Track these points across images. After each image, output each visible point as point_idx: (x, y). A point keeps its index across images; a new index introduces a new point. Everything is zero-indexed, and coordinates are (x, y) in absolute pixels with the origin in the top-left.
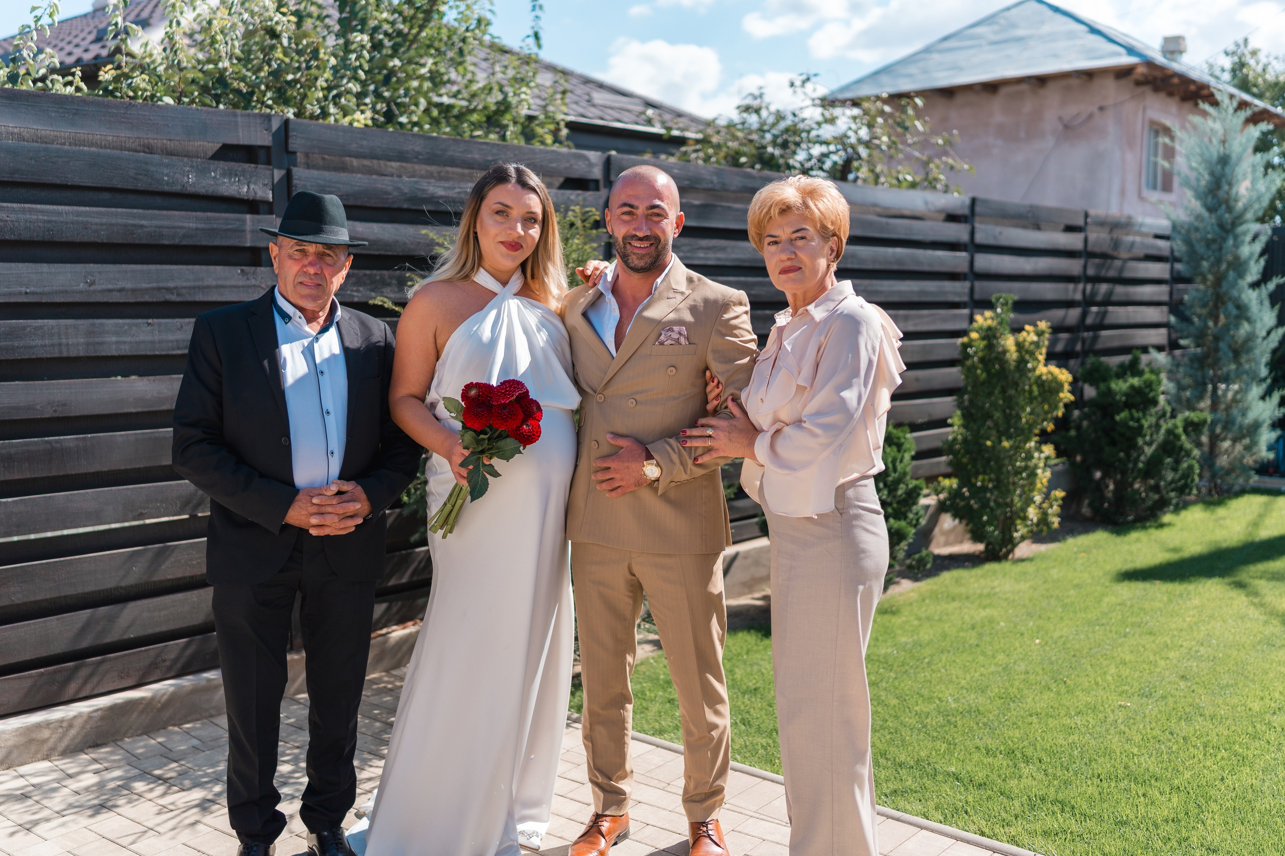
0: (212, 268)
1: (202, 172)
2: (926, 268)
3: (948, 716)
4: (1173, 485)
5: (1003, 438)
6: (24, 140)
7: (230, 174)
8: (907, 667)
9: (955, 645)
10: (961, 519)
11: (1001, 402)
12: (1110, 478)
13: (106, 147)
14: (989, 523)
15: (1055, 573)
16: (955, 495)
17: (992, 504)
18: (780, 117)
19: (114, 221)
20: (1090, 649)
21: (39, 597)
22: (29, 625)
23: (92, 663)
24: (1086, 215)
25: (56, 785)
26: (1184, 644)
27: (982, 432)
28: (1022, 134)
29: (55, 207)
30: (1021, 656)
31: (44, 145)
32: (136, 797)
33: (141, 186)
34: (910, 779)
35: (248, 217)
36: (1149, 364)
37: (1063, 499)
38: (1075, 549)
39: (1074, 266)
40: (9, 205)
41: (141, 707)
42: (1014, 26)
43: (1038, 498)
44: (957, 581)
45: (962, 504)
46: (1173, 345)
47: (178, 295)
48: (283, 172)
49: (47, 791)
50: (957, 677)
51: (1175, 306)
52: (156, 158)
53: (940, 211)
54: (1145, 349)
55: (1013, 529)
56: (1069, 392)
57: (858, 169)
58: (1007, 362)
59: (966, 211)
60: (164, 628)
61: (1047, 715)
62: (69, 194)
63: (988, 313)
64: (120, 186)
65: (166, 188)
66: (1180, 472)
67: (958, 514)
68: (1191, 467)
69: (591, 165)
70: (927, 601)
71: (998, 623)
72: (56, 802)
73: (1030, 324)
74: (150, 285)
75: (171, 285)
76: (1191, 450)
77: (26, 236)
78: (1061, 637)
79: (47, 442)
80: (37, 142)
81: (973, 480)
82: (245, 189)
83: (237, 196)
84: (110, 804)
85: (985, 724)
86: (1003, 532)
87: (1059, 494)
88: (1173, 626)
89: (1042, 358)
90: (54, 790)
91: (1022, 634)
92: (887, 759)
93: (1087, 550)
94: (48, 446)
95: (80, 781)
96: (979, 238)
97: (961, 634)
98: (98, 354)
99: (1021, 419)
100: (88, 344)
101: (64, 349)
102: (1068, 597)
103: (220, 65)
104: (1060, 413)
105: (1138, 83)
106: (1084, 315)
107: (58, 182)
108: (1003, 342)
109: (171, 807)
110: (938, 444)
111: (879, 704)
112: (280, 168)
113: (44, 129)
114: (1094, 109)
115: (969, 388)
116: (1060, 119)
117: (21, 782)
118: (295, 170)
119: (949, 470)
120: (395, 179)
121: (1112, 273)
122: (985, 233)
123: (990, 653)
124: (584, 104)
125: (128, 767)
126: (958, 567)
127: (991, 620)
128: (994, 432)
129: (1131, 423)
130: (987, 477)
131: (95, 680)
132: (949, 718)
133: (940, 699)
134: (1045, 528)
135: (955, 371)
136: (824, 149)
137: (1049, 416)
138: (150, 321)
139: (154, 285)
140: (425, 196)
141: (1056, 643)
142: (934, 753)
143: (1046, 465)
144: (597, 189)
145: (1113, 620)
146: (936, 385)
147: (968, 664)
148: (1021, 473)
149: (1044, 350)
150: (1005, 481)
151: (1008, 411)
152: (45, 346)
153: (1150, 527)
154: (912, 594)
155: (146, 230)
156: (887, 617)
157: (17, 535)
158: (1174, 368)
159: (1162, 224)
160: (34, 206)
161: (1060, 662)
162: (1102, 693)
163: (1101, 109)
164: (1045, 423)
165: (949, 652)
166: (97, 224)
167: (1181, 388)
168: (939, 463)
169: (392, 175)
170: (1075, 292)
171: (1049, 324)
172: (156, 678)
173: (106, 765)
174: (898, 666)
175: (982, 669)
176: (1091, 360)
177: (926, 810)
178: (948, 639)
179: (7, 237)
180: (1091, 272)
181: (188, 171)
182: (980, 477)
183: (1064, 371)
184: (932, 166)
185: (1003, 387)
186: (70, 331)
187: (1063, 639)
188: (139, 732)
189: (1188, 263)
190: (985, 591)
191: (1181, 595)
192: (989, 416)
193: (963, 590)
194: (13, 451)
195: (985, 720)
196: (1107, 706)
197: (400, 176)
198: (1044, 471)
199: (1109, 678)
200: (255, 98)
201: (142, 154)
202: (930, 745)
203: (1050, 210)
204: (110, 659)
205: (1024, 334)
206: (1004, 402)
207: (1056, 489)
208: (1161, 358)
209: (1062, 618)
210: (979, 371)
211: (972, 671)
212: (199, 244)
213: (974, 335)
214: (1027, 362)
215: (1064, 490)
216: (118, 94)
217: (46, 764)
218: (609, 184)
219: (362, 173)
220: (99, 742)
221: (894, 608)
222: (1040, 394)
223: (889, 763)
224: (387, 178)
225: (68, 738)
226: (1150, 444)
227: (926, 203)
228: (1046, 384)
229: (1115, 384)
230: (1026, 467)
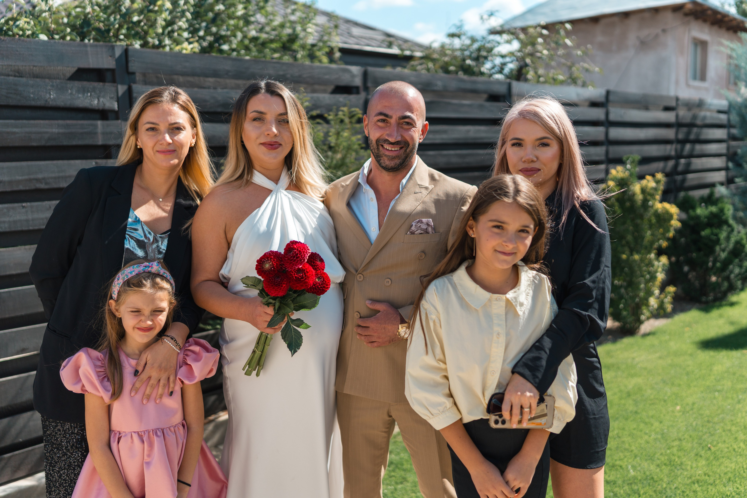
0: (72, 162)
1: (61, 90)
3: (631, 484)
4: (740, 276)
5: (634, 253)
7: (84, 91)
11: (631, 228)
14: (624, 309)
15: (673, 345)
17: (625, 296)
18: (473, 40)
24: (677, 99)
27: (619, 249)
28: (614, 48)
33: (12, 102)
35: (99, 123)
36: (719, 196)
37: (674, 293)
38: (682, 325)
39: (669, 133)
46: (730, 181)
47: (46, 183)
48: (125, 87)
51: (732, 157)
52: (24, 80)
53: (586, 100)
54: (715, 185)
55: (640, 313)
56: (677, 220)
57: (527, 73)
58: (635, 201)
59: (603, 99)
63: (620, 168)
65: (33, 103)
66: (743, 268)
69: (353, 76)
71: (646, 391)
73: (650, 175)
74: (24, 178)
75: (40, 176)
78: (694, 404)
82: (96, 102)
83: (90, 107)
86: (633, 315)
87: (672, 289)
89: (658, 197)
91: (666, 402)
93: (689, 325)
96: (613, 117)
99: (644, 239)
102: (688, 366)
103: (85, 10)
104: (671, 234)
105: (686, 15)
106: (676, 165)
108: (633, 188)
112: (122, 83)
114: (660, 31)
116: (638, 38)
118: (134, 87)
120: (212, 90)
121: (692, 137)
122: (615, 114)
123: (647, 421)
124: (347, 35)
127: (640, 388)
128: (628, 249)
129: (712, 237)
130: (622, 278)
133: (621, 467)
134: (662, 312)
136: (503, 60)
137: (664, 237)
138: (24, 204)
139: (26, 177)
141: (692, 409)
143: (663, 270)
144: (358, 93)
149: (660, 193)
150: (634, 281)
153: (725, 305)
155: (17, 135)
158: (733, 197)
159: (723, 104)
163: (664, 31)
164: (661, 242)
169: (209, 88)
170: (670, 150)
171: (664, 175)
175: (646, 437)
176: (682, 194)
180: (681, 136)
181: (50, 90)
183: (674, 206)
184: (574, 69)
185: (632, 218)
187: (696, 406)
189: (740, 128)
190: (629, 362)
192: (624, 238)
197: (215, 88)
198: (661, 273)
200: (111, 34)
201: (11, 78)
203: (654, 96)
205: (644, 182)
206: (634, 228)
207: (669, 286)
208: (724, 191)
209: (689, 385)
210: (617, 208)
212: (61, 144)
213: (611, 183)
214: (649, 201)
215: (675, 287)
216: (11, 33)
218: (366, 89)
219: (187, 87)
222: (657, 222)
224: (204, 90)
226: (724, 250)
227: (578, 95)
228: (661, 216)
229: (699, 211)
230: (649, 273)
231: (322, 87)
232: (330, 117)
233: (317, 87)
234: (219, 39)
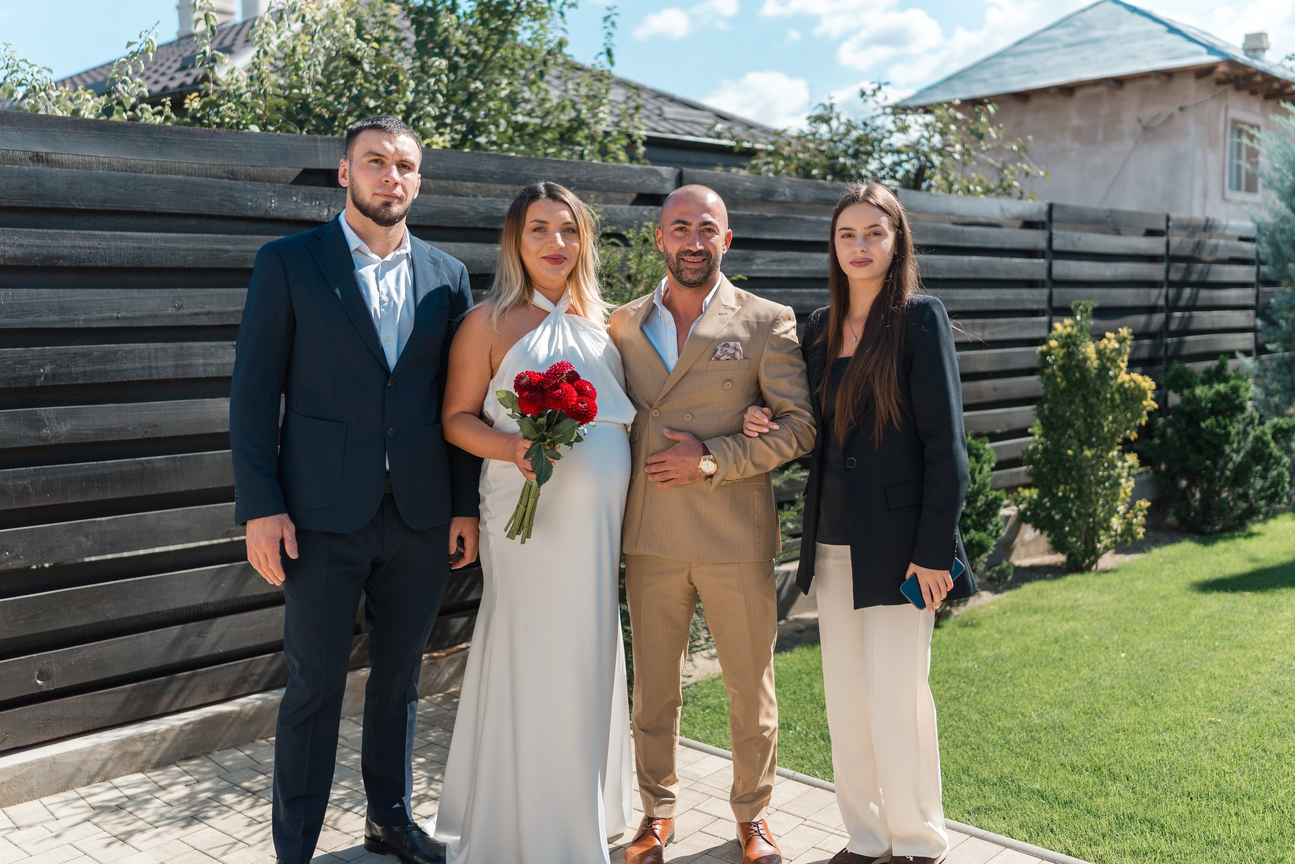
1: (284, 196)
2: (1003, 276)
3: (1031, 731)
4: (1263, 493)
5: (1085, 447)
6: (114, 170)
7: (311, 198)
8: (988, 682)
9: (1038, 659)
10: (1042, 530)
11: (1082, 411)
12: (1196, 487)
13: (192, 175)
14: (1071, 533)
15: (1140, 585)
16: (1035, 505)
17: (1074, 514)
18: (851, 126)
19: (200, 246)
20: (1178, 663)
21: (133, 613)
22: (123, 640)
23: (184, 678)
24: (1168, 219)
25: (149, 796)
26: (1276, 657)
27: (1063, 441)
28: (1100, 137)
29: (144, 234)
30: (1106, 671)
31: (133, 174)
32: (225, 809)
33: (226, 212)
34: (993, 796)
36: (1236, 370)
37: (1148, 509)
38: (1161, 560)
39: (1156, 271)
40: (100, 233)
41: (230, 720)
42: (1089, 27)
43: (1121, 509)
44: (1039, 593)
45: (1043, 514)
46: (1260, 350)
49: (139, 802)
50: (1040, 692)
51: (1261, 310)
52: (240, 183)
53: (1016, 218)
54: (1232, 354)
55: (1096, 540)
56: (1152, 399)
57: (931, 178)
58: (1088, 369)
59: (1044, 218)
60: (252, 643)
61: (1134, 731)
62: (157, 221)
63: (1068, 321)
64: (205, 212)
65: (250, 213)
66: (1270, 480)
67: (1039, 525)
68: (1281, 475)
69: (663, 180)
70: (1008, 614)
71: (1082, 636)
72: (149, 813)
73: (1111, 331)
74: (235, 308)
76: (1281, 458)
77: (116, 262)
78: (1147, 651)
79: (138, 462)
80: (126, 171)
81: (1055, 491)
82: (326, 213)
83: (318, 219)
84: (202, 815)
85: (1070, 740)
86: (1086, 543)
87: (1144, 504)
88: (1265, 639)
89: (1123, 365)
90: (147, 801)
91: (1107, 648)
92: (969, 775)
93: (1173, 561)
94: (140, 467)
95: (171, 793)
96: (1057, 245)
97: (1044, 648)
98: (186, 376)
99: (1103, 427)
100: (177, 366)
101: (154, 372)
102: (1154, 609)
103: (303, 91)
104: (1143, 421)
105: (1219, 82)
106: (1168, 321)
107: (147, 209)
108: (1083, 350)
109: (260, 819)
110: (1017, 454)
111: (960, 719)
113: (132, 158)
114: (1175, 109)
115: (1049, 396)
116: (1139, 120)
117: (115, 794)
119: (1029, 480)
120: (471, 199)
121: (1194, 278)
122: (1063, 239)
123: (1074, 667)
124: (655, 118)
125: (217, 779)
126: (1040, 579)
127: (1075, 634)
128: (1075, 441)
129: (1218, 430)
130: (1068, 487)
131: (185, 693)
132: (1033, 734)
133: (1023, 714)
134: (1129, 539)
135: (1034, 379)
136: (895, 158)
137: (1133, 424)
140: (500, 215)
141: (1142, 657)
142: (1017, 769)
143: (1129, 475)
145: (1202, 633)
146: (1015, 394)
147: (1051, 678)
148: (1104, 483)
149: (1126, 358)
150: (1088, 491)
151: (1089, 420)
152: (136, 369)
153: (1239, 536)
154: (992, 607)
155: (231, 254)
156: (967, 630)
157: (111, 553)
158: (1262, 373)
159: (1247, 226)
160: (124, 233)
161: (1147, 677)
162: (1191, 708)
163: (1181, 109)
164: (1128, 432)
165: (1031, 666)
166: (184, 250)
167: (1269, 393)
168: (1018, 473)
169: (467, 196)
170: (1156, 296)
171: (1131, 330)
172: (244, 693)
173: (196, 777)
174: (980, 681)
175: (1066, 683)
176: (1175, 366)
177: (1010, 828)
178: (1030, 652)
179: (99, 264)
180: (1175, 276)
181: (271, 196)
182: (1062, 487)
183: (1147, 378)
184: (1006, 172)
185: (1083, 395)
186: (159, 354)
187: (1150, 653)
188: (229, 745)
189: (1274, 265)
190: (1068, 604)
191: (1272, 607)
192: (1070, 425)
193: (1045, 602)
194: (106, 471)
195: (1070, 736)
196: (1196, 722)
197: (475, 196)
198: (1128, 480)
199: (1199, 693)
200: (337, 123)
201: (226, 180)
202: (1013, 762)
203: (1130, 214)
204: (201, 674)
205: (1105, 341)
206: (1085, 411)
207: (1141, 499)
208: (1249, 363)
209: (1148, 631)
210: (1059, 380)
211: (1056, 685)
213: (1053, 343)
214: (1109, 369)
215: (1149, 501)
216: (206, 121)
217: (140, 776)
219: (439, 194)
220: (191, 755)
221: (974, 621)
222: (1122, 402)
223: (972, 779)
224: (462, 198)
225: (161, 751)
226: (1238, 451)
227: (1002, 210)
228: (1129, 392)
229: (1200, 391)
230: (1109, 477)
231: (619, 196)
232: (631, 235)
233: (611, 195)
234: (474, 128)
